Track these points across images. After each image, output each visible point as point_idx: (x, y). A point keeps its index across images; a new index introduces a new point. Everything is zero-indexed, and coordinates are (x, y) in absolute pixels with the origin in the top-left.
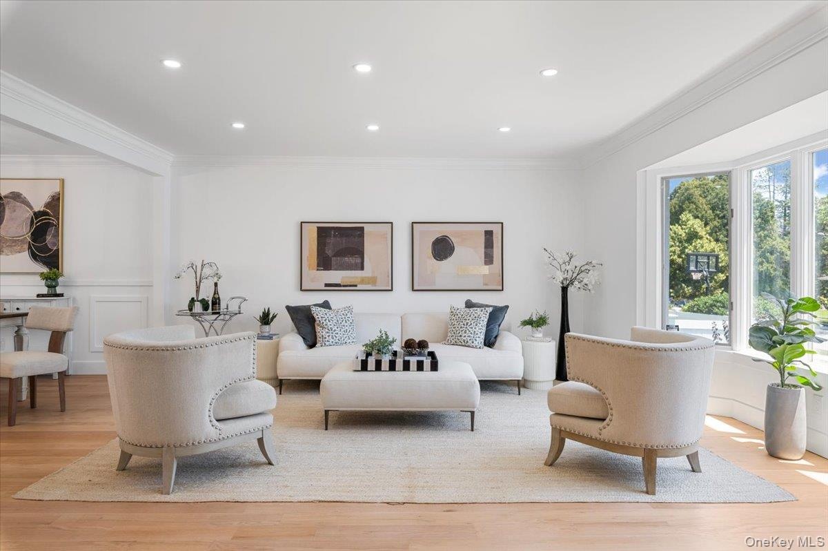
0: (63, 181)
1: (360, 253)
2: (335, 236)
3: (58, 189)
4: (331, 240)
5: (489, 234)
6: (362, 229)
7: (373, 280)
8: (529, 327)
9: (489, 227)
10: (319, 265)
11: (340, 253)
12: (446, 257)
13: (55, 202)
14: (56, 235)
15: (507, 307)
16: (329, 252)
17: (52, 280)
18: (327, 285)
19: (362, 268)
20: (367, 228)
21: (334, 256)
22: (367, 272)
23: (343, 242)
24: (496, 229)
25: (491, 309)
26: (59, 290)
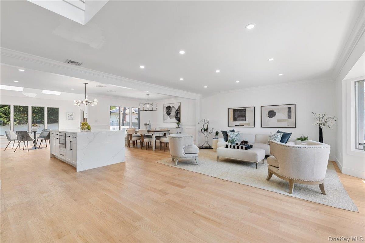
0: (180, 103)
1: (245, 116)
2: (238, 112)
3: (180, 105)
4: (237, 113)
5: (290, 109)
6: (245, 109)
7: (248, 124)
8: (300, 141)
9: (289, 106)
10: (233, 120)
11: (239, 116)
12: (273, 117)
13: (179, 108)
14: (179, 115)
15: (291, 133)
16: (236, 116)
17: (178, 124)
18: (235, 125)
19: (245, 121)
20: (247, 109)
21: (238, 117)
22: (247, 122)
23: (240, 113)
24: (293, 107)
25: (282, 134)
26: (180, 126)
